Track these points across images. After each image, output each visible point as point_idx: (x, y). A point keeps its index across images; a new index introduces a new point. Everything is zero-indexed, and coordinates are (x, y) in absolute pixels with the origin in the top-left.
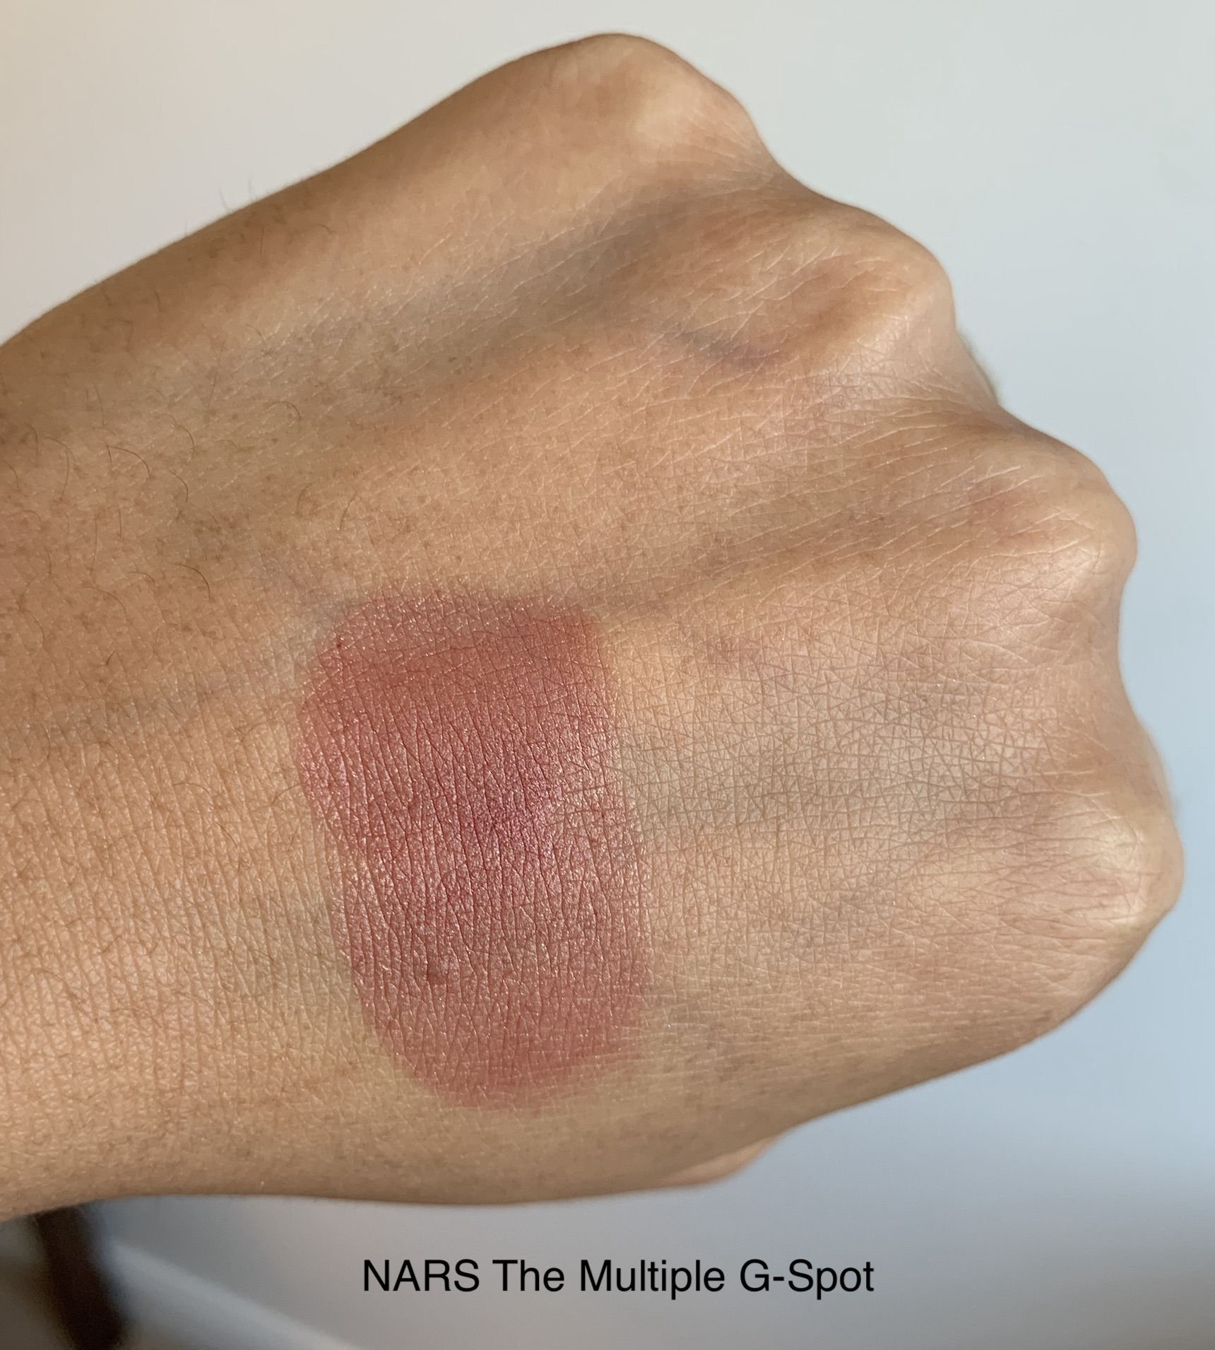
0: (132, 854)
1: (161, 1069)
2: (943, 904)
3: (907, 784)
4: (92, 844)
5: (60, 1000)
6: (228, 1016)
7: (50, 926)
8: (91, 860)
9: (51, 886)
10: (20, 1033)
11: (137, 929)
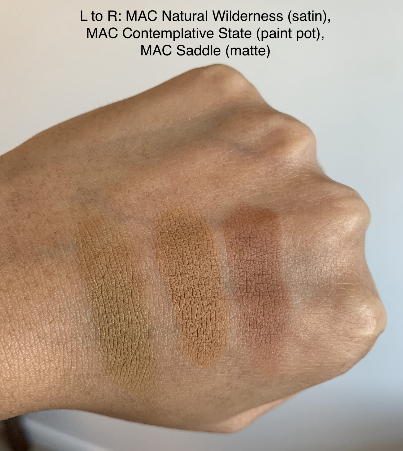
0: (60, 292)
1: (65, 362)
2: (312, 324)
3: (301, 283)
4: (47, 289)
5: (36, 339)
6: (86, 345)
7: (33, 315)
8: (46, 294)
9: (34, 302)
10: (23, 349)
11: (60, 316)
